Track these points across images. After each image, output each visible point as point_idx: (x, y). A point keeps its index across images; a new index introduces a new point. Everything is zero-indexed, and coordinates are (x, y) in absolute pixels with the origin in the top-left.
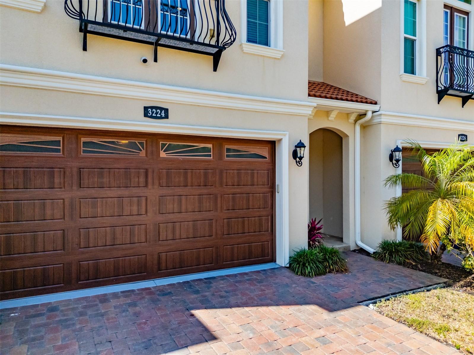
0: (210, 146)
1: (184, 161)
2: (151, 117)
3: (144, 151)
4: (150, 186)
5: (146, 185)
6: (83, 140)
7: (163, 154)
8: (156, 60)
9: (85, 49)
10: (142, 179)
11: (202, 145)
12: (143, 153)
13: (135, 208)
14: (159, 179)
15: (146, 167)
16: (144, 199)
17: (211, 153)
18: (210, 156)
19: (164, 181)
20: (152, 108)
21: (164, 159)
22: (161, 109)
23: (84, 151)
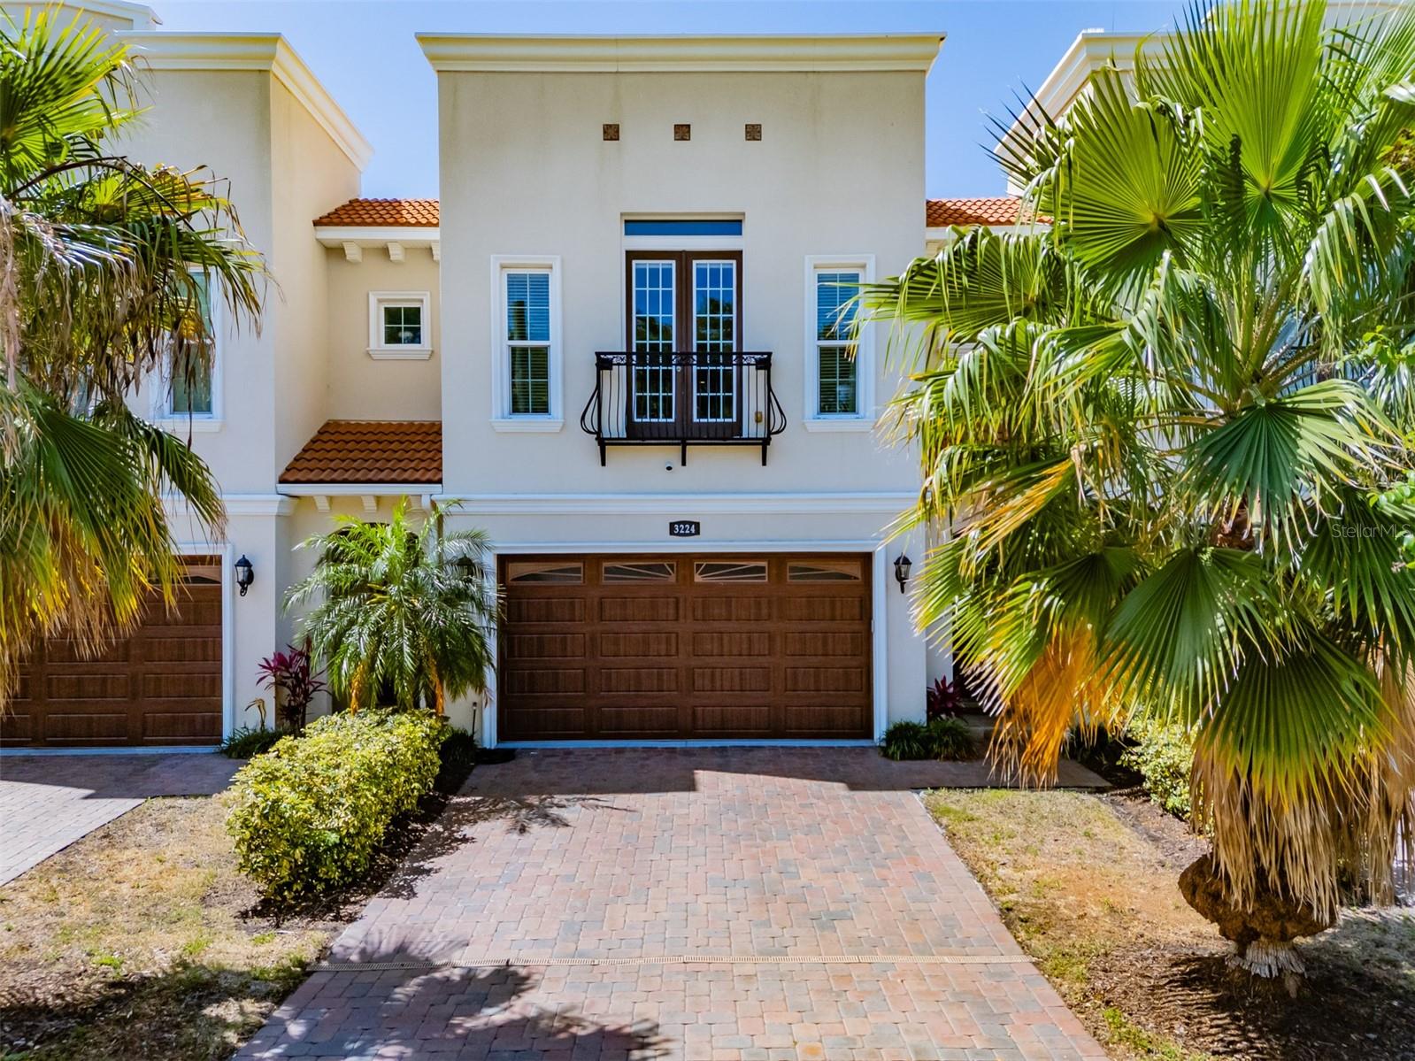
0: (764, 564)
1: (726, 586)
2: (679, 534)
3: (674, 575)
4: (682, 620)
5: (677, 620)
6: (606, 564)
7: (698, 579)
8: (684, 463)
9: (603, 464)
10: (672, 612)
11: (753, 564)
12: (672, 579)
13: (663, 647)
14: (694, 611)
15: (677, 595)
16: (674, 635)
17: (766, 574)
18: (763, 578)
19: (699, 613)
20: (679, 523)
21: (699, 585)
22: (691, 523)
23: (607, 578)
